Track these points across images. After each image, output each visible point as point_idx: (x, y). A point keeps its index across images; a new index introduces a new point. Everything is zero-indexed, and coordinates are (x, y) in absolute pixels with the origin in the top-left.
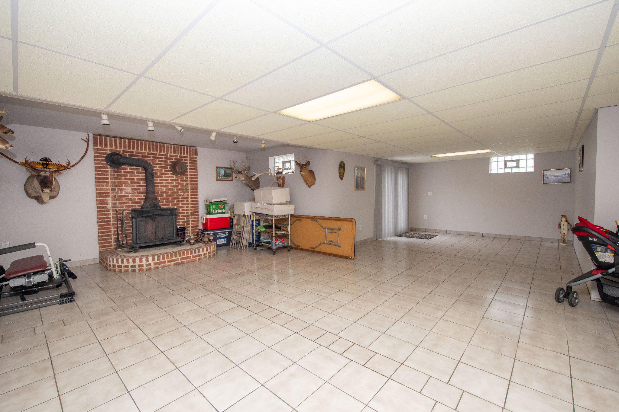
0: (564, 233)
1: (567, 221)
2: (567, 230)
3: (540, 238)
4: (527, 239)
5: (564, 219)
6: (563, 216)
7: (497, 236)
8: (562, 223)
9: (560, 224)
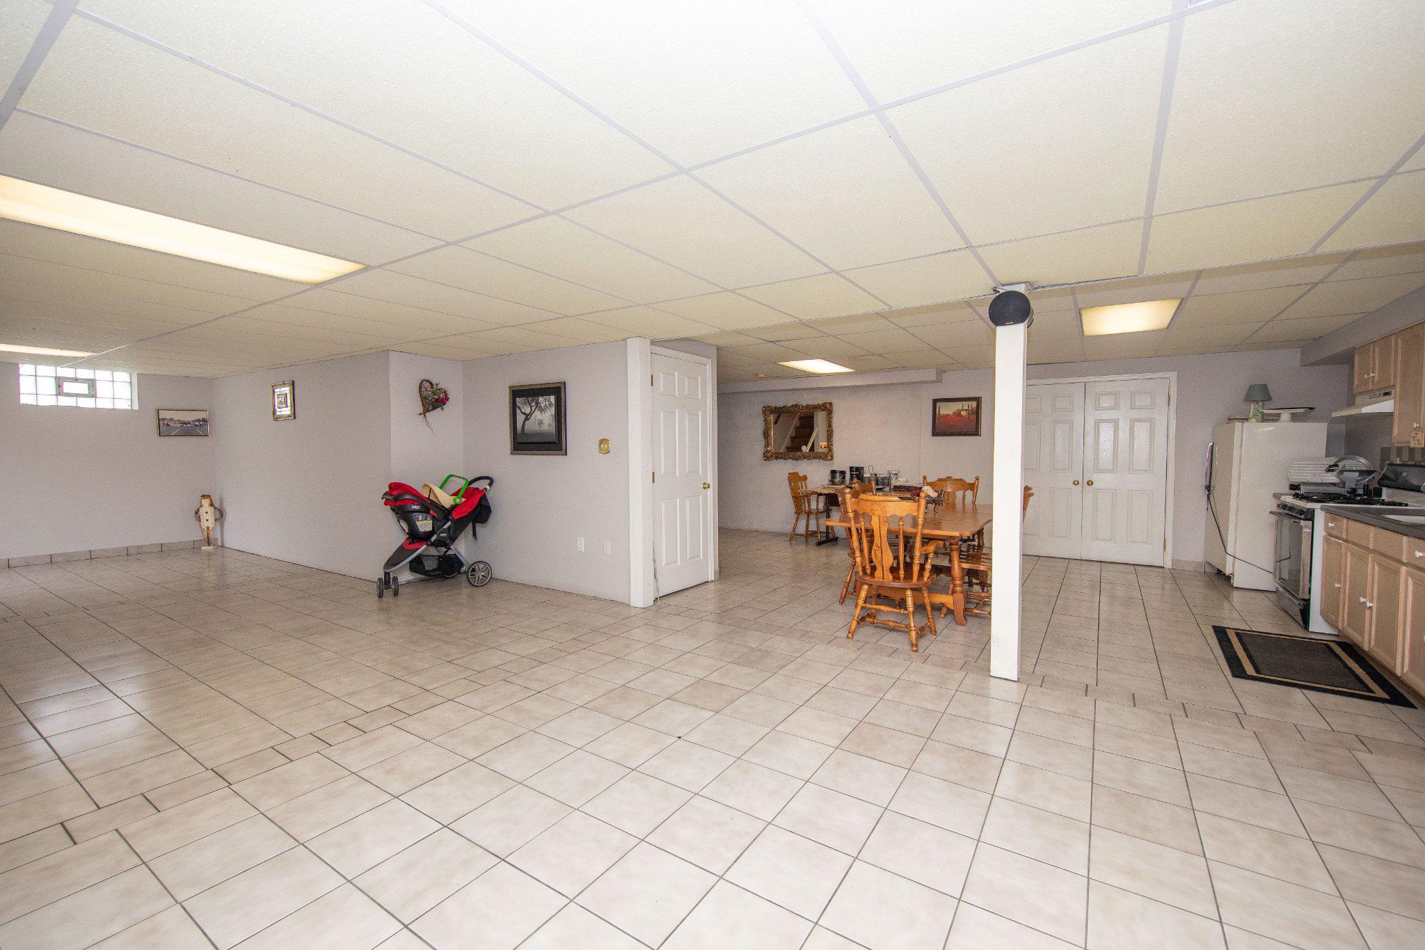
0: (208, 528)
1: (212, 505)
2: (213, 520)
3: (160, 545)
4: (132, 551)
5: (206, 502)
6: (204, 496)
7: (53, 560)
8: (202, 511)
9: (197, 512)
